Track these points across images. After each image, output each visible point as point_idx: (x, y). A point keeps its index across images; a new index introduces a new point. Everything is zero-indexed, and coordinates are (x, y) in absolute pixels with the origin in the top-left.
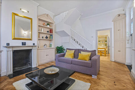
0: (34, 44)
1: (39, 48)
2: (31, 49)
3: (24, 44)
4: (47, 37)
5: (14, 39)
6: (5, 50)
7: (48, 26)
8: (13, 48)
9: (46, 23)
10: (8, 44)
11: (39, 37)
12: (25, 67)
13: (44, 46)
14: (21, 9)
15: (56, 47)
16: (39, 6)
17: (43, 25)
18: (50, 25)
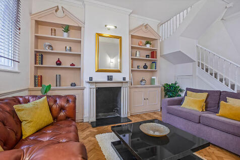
0: (124, 79)
1: (132, 85)
2: (121, 87)
3: (110, 78)
4: (145, 67)
5: (98, 71)
6: (87, 86)
7: (148, 46)
8: (97, 84)
9: (144, 42)
10: (91, 79)
11: (132, 67)
12: (111, 115)
13: (141, 81)
14: (106, 26)
15: (163, 84)
16: (131, 13)
17: (139, 45)
18: (150, 44)
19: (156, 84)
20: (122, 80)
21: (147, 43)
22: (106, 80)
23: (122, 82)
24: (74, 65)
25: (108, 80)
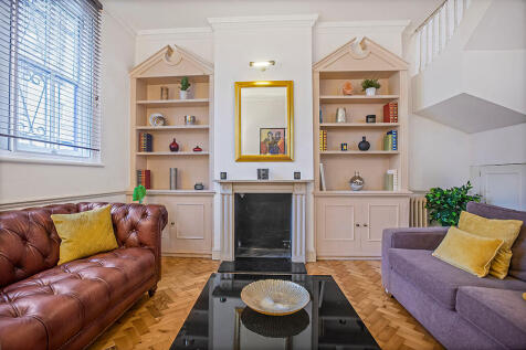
0: (297, 175)
1: (321, 189)
4: (364, 145)
7: (371, 93)
8: (236, 187)
10: (224, 175)
14: (251, 64)
16: (320, 20)
17: (345, 94)
18: (378, 87)
19: (397, 188)
20: (291, 178)
21: (368, 85)
22: (254, 178)
23: (293, 184)
24: (200, 150)
25: (259, 177)
